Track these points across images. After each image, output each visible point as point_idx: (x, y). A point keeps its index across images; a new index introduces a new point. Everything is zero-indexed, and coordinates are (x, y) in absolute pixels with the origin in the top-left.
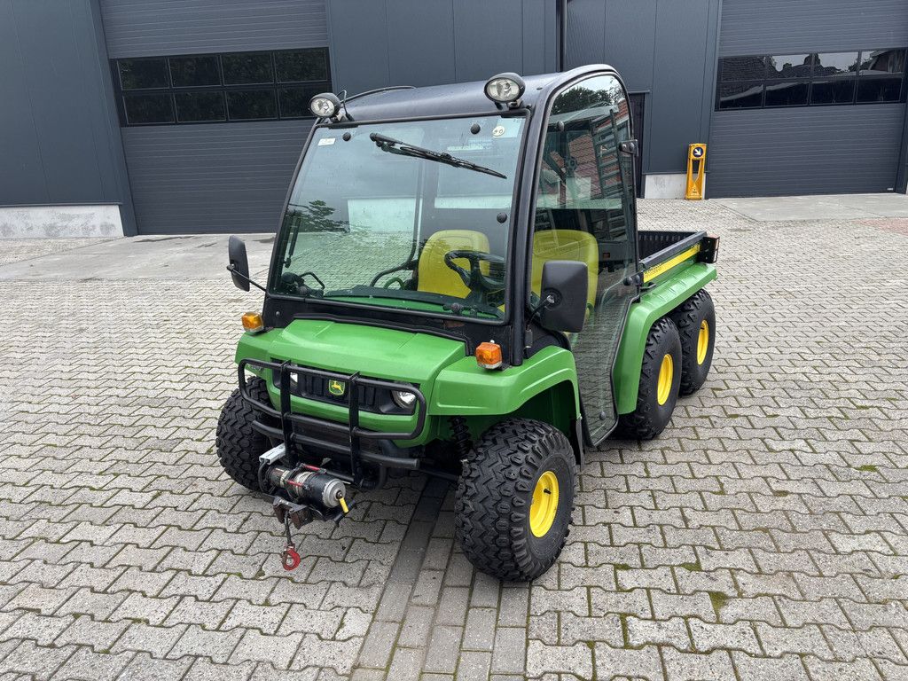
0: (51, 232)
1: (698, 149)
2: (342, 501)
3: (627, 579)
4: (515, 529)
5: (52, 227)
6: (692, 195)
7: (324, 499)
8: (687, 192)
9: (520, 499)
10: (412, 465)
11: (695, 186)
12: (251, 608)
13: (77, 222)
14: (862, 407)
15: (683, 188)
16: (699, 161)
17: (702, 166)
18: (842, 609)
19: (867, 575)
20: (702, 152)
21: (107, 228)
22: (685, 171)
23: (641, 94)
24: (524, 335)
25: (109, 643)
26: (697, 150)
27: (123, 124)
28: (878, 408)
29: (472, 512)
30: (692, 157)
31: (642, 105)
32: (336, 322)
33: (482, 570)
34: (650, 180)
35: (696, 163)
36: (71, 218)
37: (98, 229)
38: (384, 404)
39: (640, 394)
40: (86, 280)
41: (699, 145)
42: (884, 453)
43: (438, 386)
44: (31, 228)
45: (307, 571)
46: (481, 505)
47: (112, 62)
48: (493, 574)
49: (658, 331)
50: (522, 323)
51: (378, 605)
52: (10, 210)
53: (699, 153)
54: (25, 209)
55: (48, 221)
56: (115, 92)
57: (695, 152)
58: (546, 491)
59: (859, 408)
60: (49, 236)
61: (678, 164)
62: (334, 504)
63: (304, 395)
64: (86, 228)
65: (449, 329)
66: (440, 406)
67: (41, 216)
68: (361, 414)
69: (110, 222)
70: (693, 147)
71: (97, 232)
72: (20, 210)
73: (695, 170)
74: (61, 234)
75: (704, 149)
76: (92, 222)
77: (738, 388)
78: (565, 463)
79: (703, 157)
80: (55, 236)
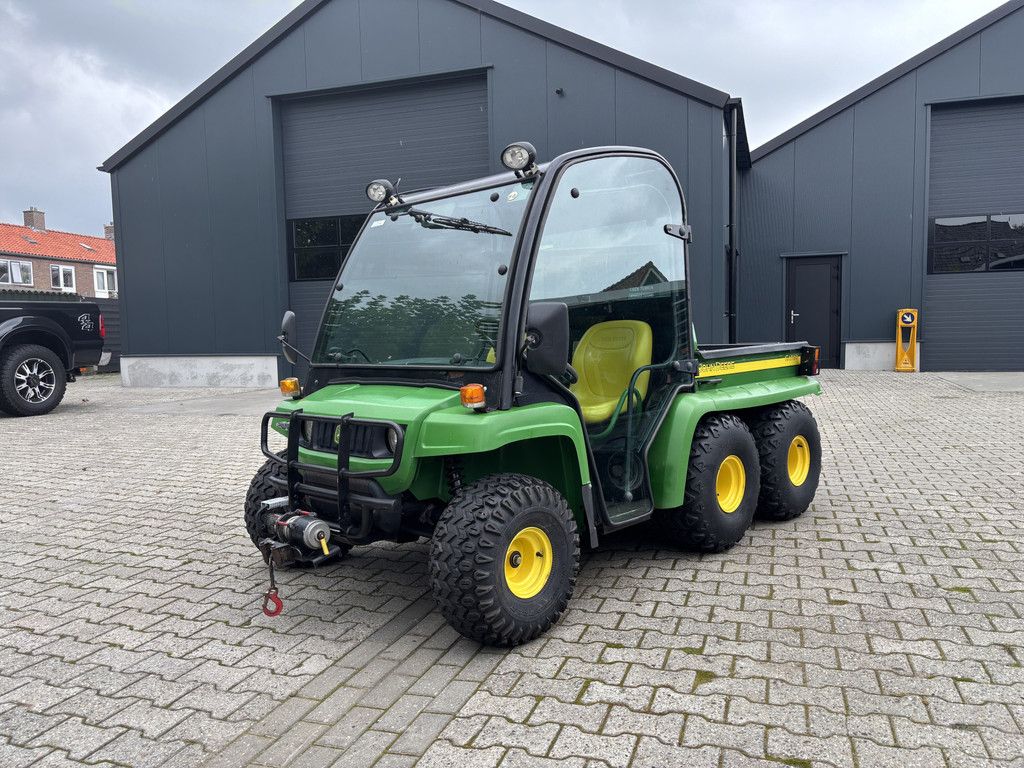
0: (213, 380)
1: (908, 314)
2: (324, 542)
3: (612, 655)
4: (479, 571)
5: (214, 376)
6: (902, 366)
7: (305, 537)
8: (896, 363)
9: (488, 540)
10: (390, 505)
11: (906, 357)
12: (224, 646)
13: (237, 373)
14: (990, 541)
15: (892, 359)
16: (910, 328)
17: (914, 333)
18: (845, 697)
19: (896, 673)
20: (913, 320)
21: (263, 378)
22: (893, 339)
23: (838, 256)
24: (514, 381)
25: (78, 657)
26: (908, 316)
27: (291, 279)
28: (1009, 542)
29: (440, 553)
30: (901, 323)
31: (839, 268)
32: (361, 384)
33: (452, 624)
34: (851, 351)
35: (906, 332)
36: (232, 368)
37: (255, 380)
38: (378, 449)
39: (688, 488)
40: (222, 415)
41: (909, 310)
42: (990, 579)
43: (424, 428)
44: (195, 377)
45: (292, 625)
46: (449, 546)
47: (289, 223)
48: (471, 637)
49: (717, 425)
50: (513, 368)
51: (345, 655)
52: (180, 359)
53: (909, 319)
54: (193, 359)
55: (212, 370)
56: (288, 249)
57: (903, 318)
58: (538, 554)
59: (984, 541)
60: (210, 384)
61: (884, 332)
62: (315, 544)
63: (315, 448)
64: (245, 379)
65: (451, 380)
66: (424, 447)
67: (206, 365)
68: (352, 459)
69: (267, 372)
70: (901, 313)
71: (254, 383)
72: (188, 359)
73: (906, 338)
74: (222, 383)
75: (916, 315)
76: (252, 372)
77: (846, 518)
78: (559, 524)
79: (915, 323)
80: (215, 386)
